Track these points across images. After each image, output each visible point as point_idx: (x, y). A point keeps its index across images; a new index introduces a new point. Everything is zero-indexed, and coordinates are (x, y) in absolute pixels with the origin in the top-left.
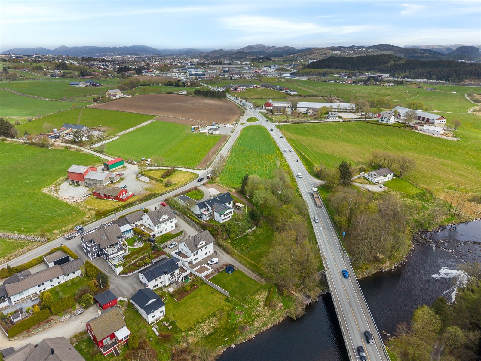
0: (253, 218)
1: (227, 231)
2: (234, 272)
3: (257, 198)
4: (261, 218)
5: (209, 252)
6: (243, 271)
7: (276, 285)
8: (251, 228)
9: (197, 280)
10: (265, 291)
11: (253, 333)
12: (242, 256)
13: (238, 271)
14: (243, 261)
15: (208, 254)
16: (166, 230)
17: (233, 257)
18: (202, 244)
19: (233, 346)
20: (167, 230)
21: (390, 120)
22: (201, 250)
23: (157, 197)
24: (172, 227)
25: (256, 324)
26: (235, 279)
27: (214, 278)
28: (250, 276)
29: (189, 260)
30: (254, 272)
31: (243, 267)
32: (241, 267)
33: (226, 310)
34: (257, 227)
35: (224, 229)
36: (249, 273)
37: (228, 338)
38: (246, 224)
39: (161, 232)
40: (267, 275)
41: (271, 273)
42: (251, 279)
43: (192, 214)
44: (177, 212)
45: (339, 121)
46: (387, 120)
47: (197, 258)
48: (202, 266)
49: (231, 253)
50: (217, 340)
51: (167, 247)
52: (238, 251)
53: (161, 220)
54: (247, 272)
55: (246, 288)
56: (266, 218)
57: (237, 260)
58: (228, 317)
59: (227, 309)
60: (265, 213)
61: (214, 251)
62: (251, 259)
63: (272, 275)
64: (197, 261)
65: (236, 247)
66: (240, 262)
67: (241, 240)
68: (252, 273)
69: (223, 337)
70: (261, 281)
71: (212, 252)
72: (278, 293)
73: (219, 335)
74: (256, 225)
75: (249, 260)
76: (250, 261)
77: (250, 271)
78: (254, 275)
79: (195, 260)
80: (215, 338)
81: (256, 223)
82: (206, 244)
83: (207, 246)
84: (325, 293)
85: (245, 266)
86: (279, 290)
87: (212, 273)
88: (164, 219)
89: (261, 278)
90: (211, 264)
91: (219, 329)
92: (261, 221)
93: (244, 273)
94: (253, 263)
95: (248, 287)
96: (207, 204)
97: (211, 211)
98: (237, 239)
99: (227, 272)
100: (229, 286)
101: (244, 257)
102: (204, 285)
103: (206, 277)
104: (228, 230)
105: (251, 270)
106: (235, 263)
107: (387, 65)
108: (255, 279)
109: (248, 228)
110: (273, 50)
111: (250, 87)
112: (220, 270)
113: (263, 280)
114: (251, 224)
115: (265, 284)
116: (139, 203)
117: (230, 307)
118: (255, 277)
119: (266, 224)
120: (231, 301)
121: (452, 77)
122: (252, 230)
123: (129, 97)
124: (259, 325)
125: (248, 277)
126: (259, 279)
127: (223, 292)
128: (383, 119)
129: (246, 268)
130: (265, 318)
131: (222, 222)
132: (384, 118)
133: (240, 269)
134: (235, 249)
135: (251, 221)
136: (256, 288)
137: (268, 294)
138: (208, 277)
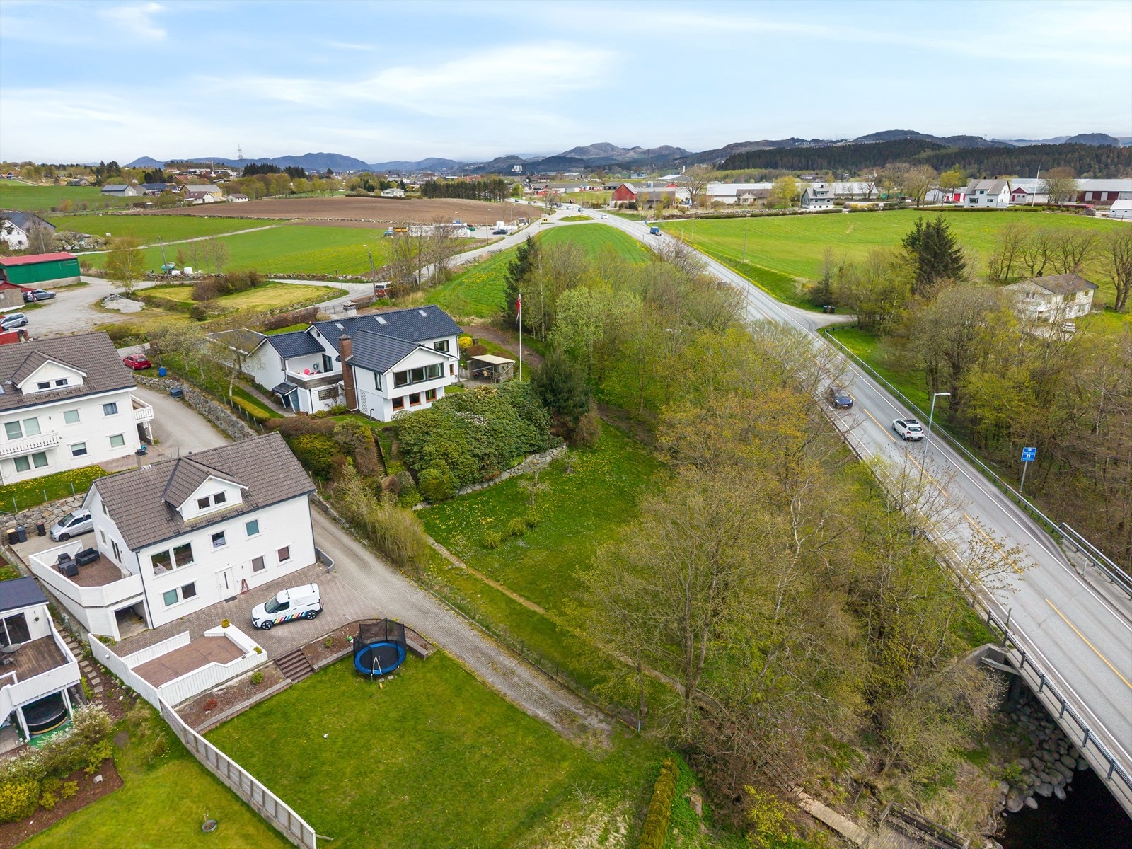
0: (550, 397)
1: (408, 452)
2: (409, 670)
3: (573, 323)
4: (593, 406)
5: (284, 554)
6: (471, 663)
7: (689, 753)
8: (540, 450)
9: (128, 730)
10: (610, 808)
12: (479, 576)
13: (436, 662)
14: (483, 606)
15: (275, 570)
16: (76, 453)
17: (422, 583)
18: (220, 498)
20: (84, 451)
21: (1000, 197)
22: (218, 537)
24: (118, 439)
26: (402, 720)
27: (264, 708)
28: (510, 694)
29: (119, 593)
30: (536, 665)
31: (470, 634)
32: (459, 639)
34: (572, 445)
35: (394, 448)
36: (507, 674)
38: (514, 427)
39: (41, 457)
40: (622, 680)
41: (647, 671)
42: (513, 713)
43: (248, 388)
44: (186, 387)
45: (840, 211)
46: (991, 198)
47: (189, 591)
48: (208, 633)
49: (412, 560)
51: (41, 531)
52: (457, 554)
53: (29, 386)
54: (493, 663)
55: (469, 785)
56: (617, 412)
57: (444, 599)
60: (612, 385)
61: (318, 555)
62: (529, 589)
63: (654, 683)
64: (186, 607)
65: (449, 532)
66: (462, 610)
67: (482, 503)
68: (524, 672)
70: (584, 728)
71: (303, 557)
72: (711, 820)
74: (570, 437)
75: (514, 596)
76: (521, 600)
77: (510, 662)
78: (541, 684)
79: (170, 598)
81: (564, 425)
82: (252, 504)
83: (262, 517)
84: (1033, 804)
85: (487, 629)
86: (709, 793)
87: (256, 681)
88: (53, 386)
89: (586, 703)
90: (269, 625)
92: (593, 419)
93: (470, 676)
94: (540, 611)
95: (484, 773)
96: (322, 341)
97: (337, 368)
98: (463, 498)
99: (357, 673)
100: (349, 767)
101: (492, 583)
102: (169, 771)
103: (206, 704)
104: (415, 449)
105: (520, 655)
106: (425, 613)
107: (917, 156)
108: (541, 713)
109: (527, 448)
110: (636, 156)
111: (577, 190)
112: (318, 657)
113: (594, 722)
114: (539, 427)
115: (607, 745)
118: (542, 700)
119: (616, 436)
121: (1088, 172)
122: (549, 459)
123: (240, 200)
125: (496, 697)
126: (566, 711)
127: (280, 823)
128: (978, 195)
129: (487, 645)
131: (387, 414)
132: (978, 193)
133: (452, 651)
134: (444, 542)
135: (541, 413)
136: (544, 783)
137: (631, 828)
138: (220, 706)
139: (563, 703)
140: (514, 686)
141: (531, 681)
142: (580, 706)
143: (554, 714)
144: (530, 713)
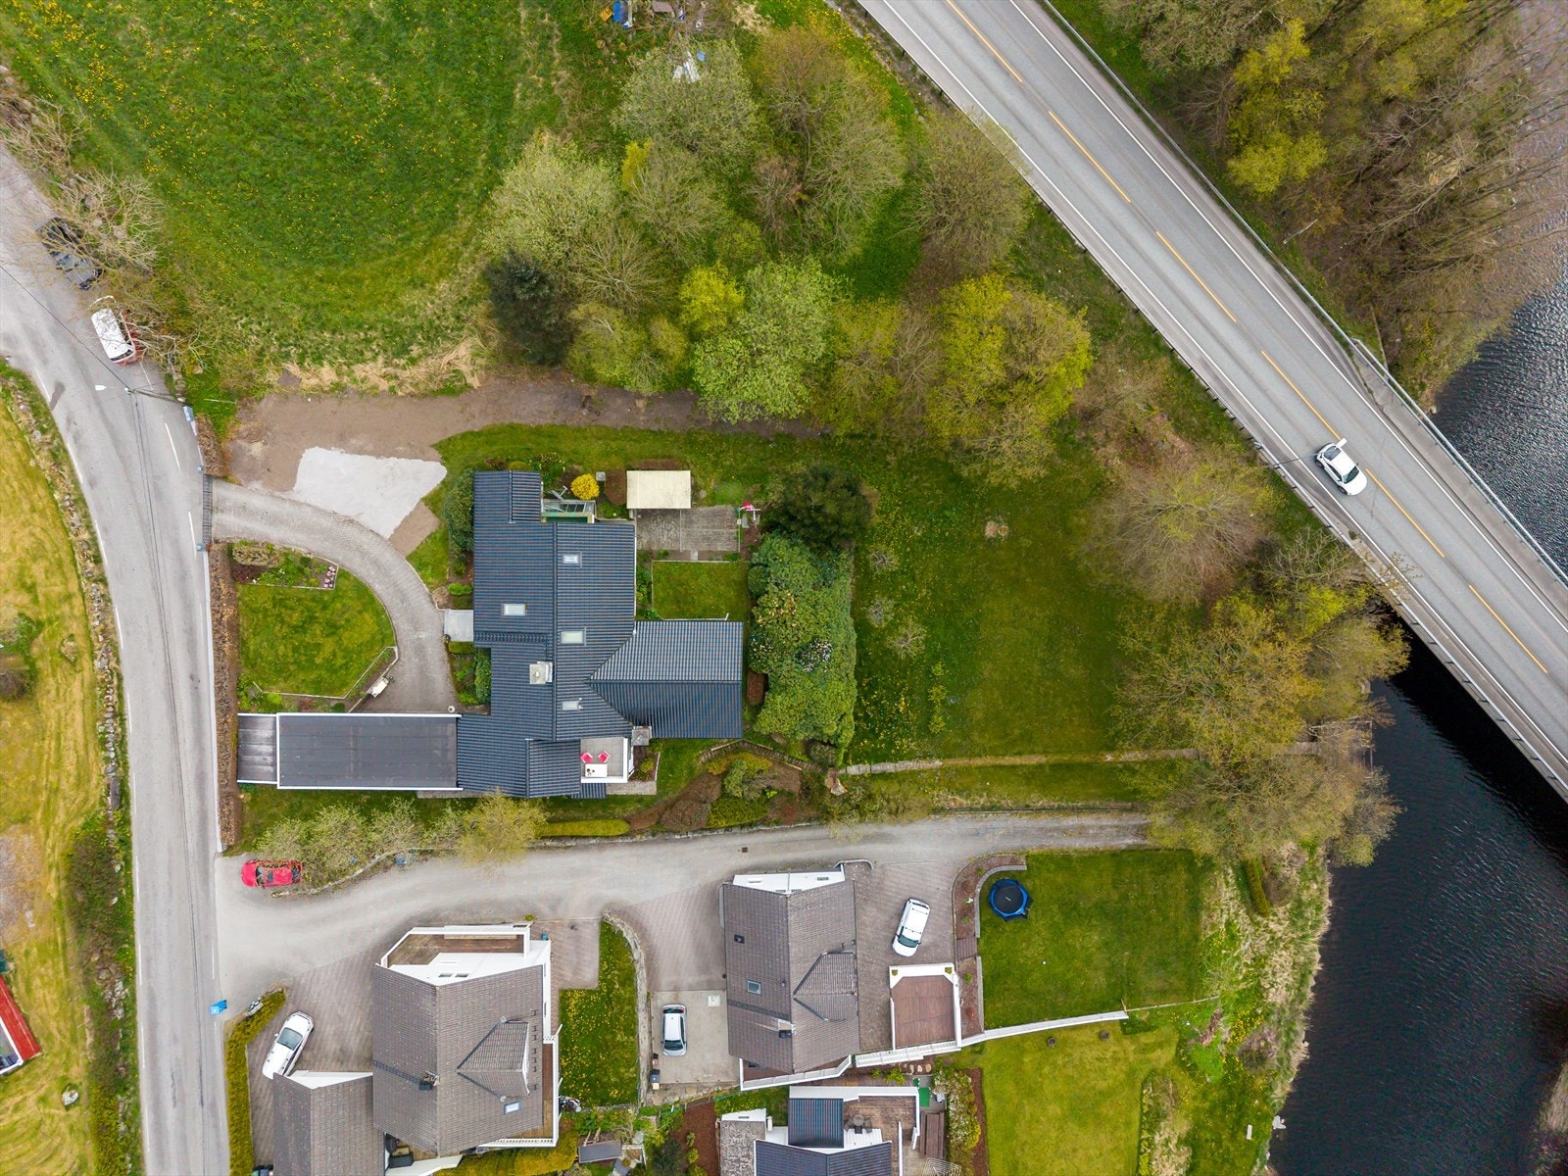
2: (1032, 892)
6: (1052, 844)
11: (1296, 1033)
12: (961, 763)
13: (1035, 866)
14: (999, 790)
17: (939, 811)
19: (1278, 1123)
23: (125, 842)
25: (1277, 996)
26: (1067, 916)
28: (1099, 845)
30: (1089, 808)
31: (1023, 822)
32: (1024, 833)
33: (1162, 1063)
36: (1081, 831)
37: (1250, 1127)
42: (1115, 857)
48: (892, 984)
50: (1225, 1161)
52: (923, 758)
54: (1065, 831)
57: (972, 810)
58: (1192, 1075)
59: (1164, 1056)
62: (1012, 747)
65: (892, 745)
66: (992, 807)
68: (1089, 820)
69: (1233, 1137)
73: (1219, 1143)
75: (1010, 761)
76: (1018, 761)
77: (1072, 821)
78: (1107, 821)
80: (1216, 1162)
85: (1029, 807)
89: (1147, 812)
91: (1198, 1126)
93: (1063, 855)
100: (1078, 966)
101: (980, 762)
106: (976, 834)
108: (1130, 841)
112: (969, 930)
116: (129, 978)
117: (1168, 1042)
118: (1121, 831)
120: (1148, 1019)
124: (1288, 987)
125: (1094, 856)
126: (1141, 827)
129: (1045, 821)
130: (1286, 948)
133: (1033, 846)
138: (972, 1006)
139: (1133, 823)
140: (1095, 837)
141: (1098, 823)
142: (1144, 816)
143: (1136, 835)
144: (1124, 847)
